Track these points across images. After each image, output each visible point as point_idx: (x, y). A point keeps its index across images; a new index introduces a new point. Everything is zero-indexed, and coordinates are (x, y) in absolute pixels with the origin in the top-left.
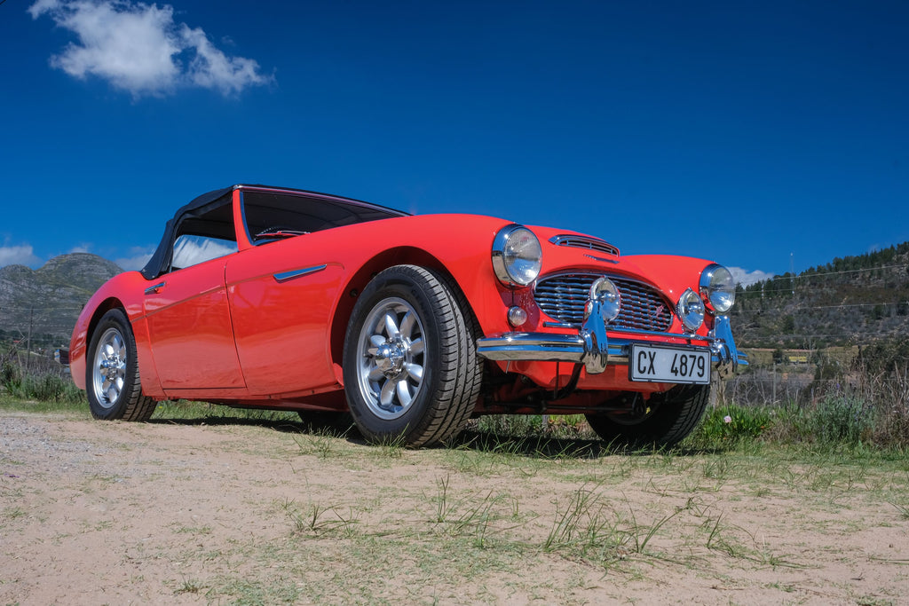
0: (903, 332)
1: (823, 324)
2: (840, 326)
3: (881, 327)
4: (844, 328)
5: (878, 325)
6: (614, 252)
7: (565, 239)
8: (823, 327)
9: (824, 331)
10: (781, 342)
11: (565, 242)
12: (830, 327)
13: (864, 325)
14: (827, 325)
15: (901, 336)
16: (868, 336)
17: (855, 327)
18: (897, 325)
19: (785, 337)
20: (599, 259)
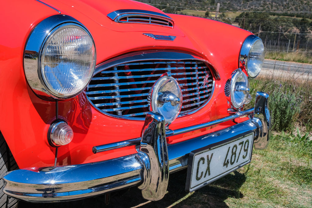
0: (256, 8)
1: (226, 2)
2: (233, 3)
3: (248, 5)
4: (234, 4)
5: (247, 4)
6: (170, 25)
7: (125, 15)
8: (226, 3)
9: (226, 5)
10: (209, 9)
11: (125, 19)
12: (229, 3)
13: (242, 3)
14: (228, 3)
15: (255, 9)
16: (243, 8)
17: (239, 4)
18: (254, 4)
19: (211, 7)
20: (158, 37)
